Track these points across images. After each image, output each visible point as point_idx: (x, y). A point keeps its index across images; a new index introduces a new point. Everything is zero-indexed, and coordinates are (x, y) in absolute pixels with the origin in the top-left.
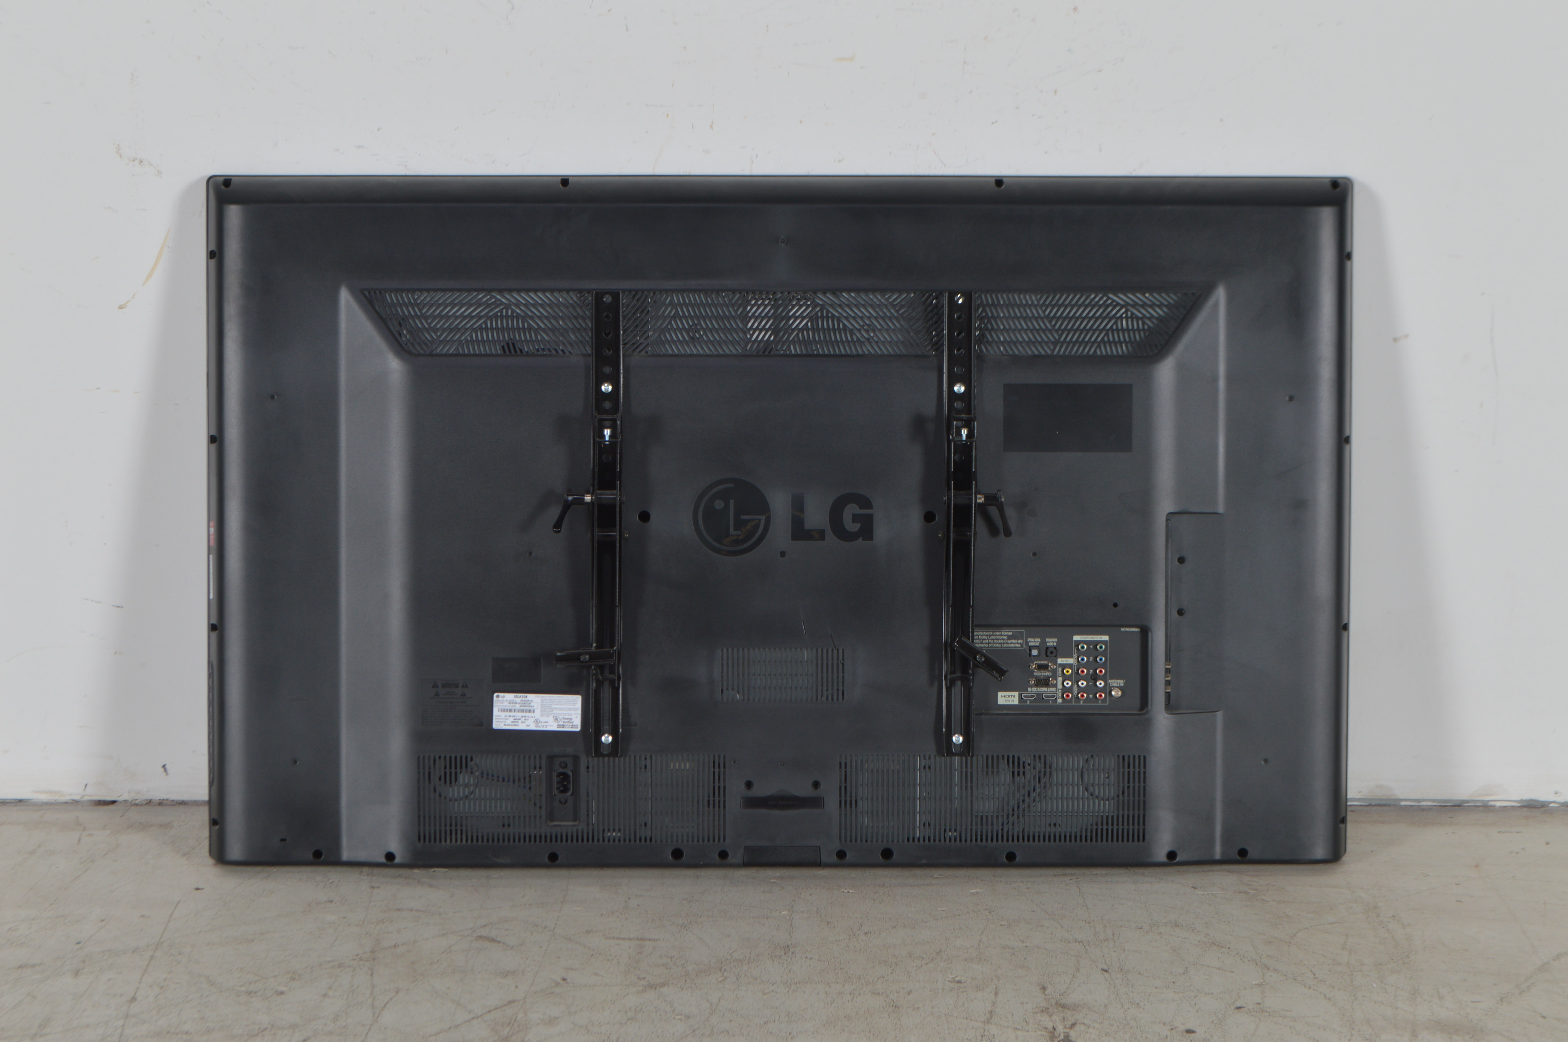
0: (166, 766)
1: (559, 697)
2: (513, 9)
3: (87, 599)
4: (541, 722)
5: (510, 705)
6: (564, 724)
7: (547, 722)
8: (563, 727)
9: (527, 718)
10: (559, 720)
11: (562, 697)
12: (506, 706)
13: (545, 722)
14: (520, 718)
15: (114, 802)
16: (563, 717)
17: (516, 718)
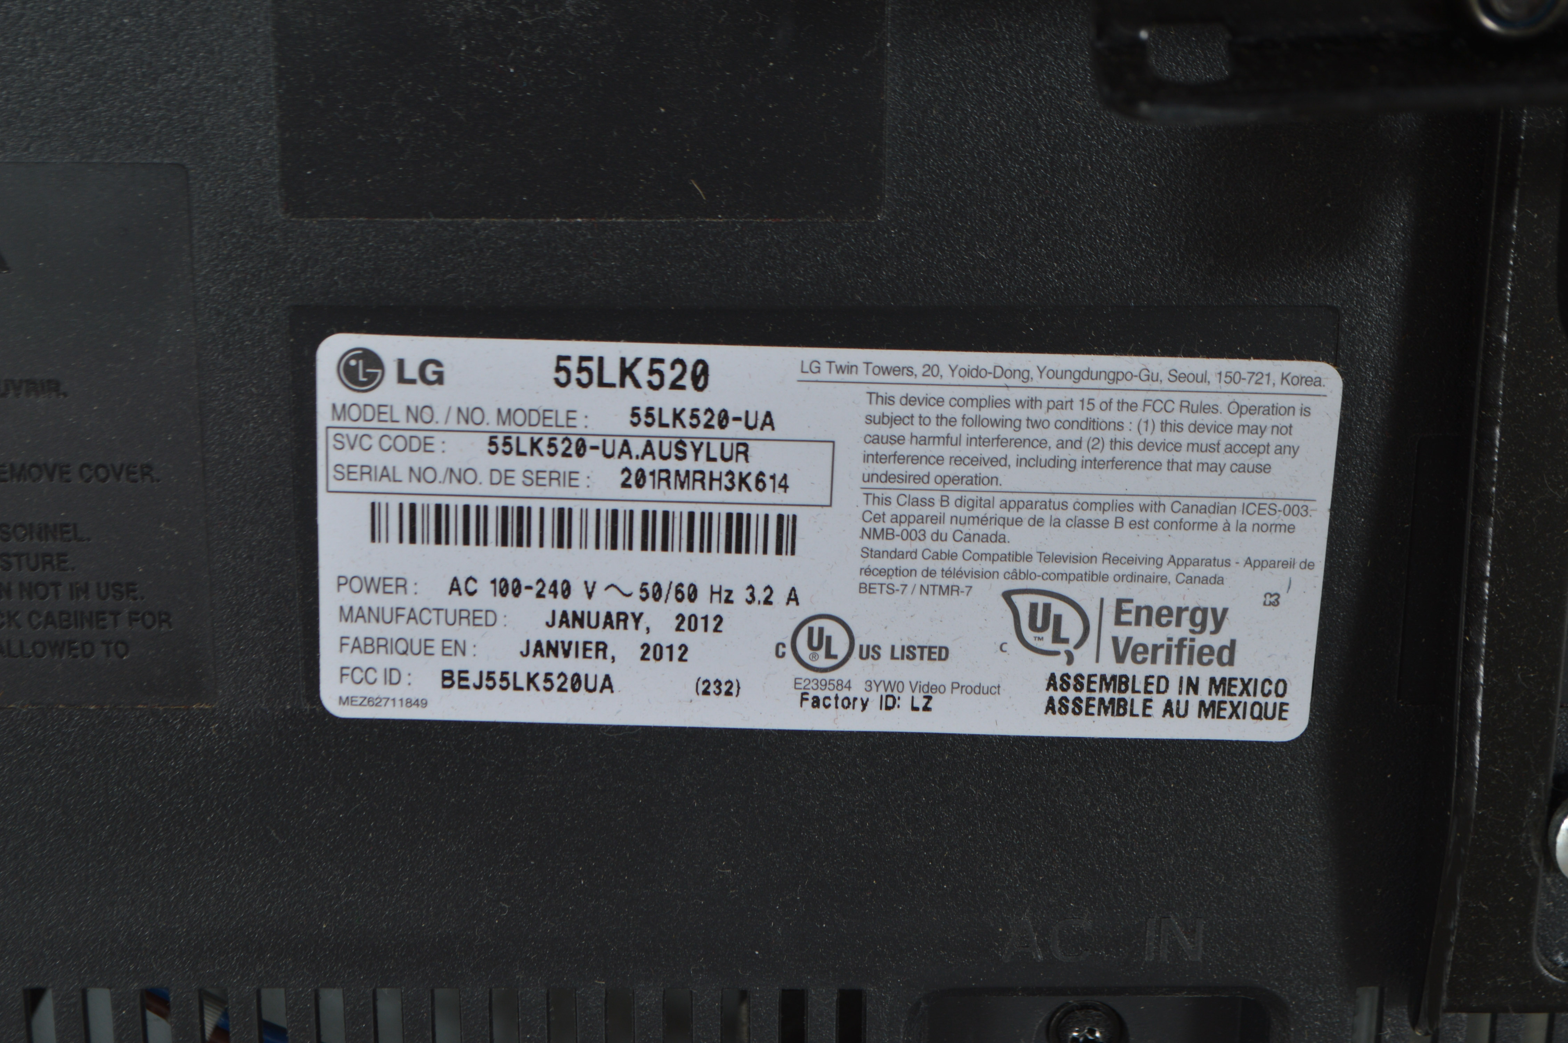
1: (1078, 376)
4: (872, 652)
5: (501, 461)
6: (1128, 668)
7: (940, 653)
8: (1119, 708)
9: (702, 606)
10: (1072, 627)
11: (1115, 377)
12: (457, 475)
13: (909, 653)
14: (632, 605)
16: (1112, 592)
17: (577, 603)
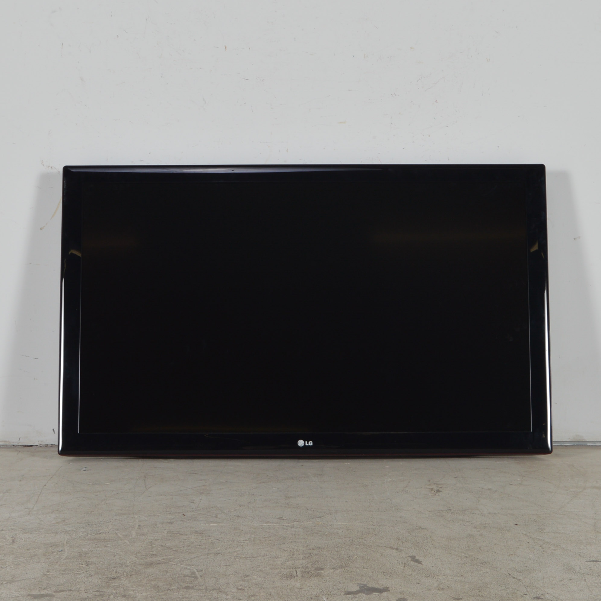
0: (55, 430)
2: (206, 103)
3: (23, 355)
15: (32, 446)
